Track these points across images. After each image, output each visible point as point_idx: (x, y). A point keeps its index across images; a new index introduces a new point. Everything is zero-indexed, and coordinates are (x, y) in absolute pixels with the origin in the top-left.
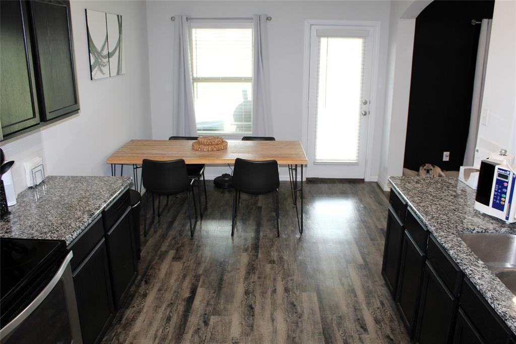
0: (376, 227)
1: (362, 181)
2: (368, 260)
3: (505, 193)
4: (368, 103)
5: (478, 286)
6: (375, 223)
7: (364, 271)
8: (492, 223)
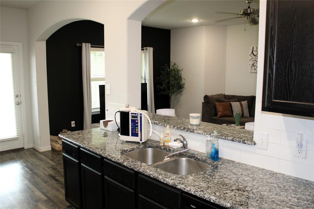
0: (45, 174)
1: (22, 149)
2: (49, 196)
3: (138, 126)
4: (19, 96)
5: (151, 176)
6: (43, 173)
7: (49, 203)
8: (134, 145)
